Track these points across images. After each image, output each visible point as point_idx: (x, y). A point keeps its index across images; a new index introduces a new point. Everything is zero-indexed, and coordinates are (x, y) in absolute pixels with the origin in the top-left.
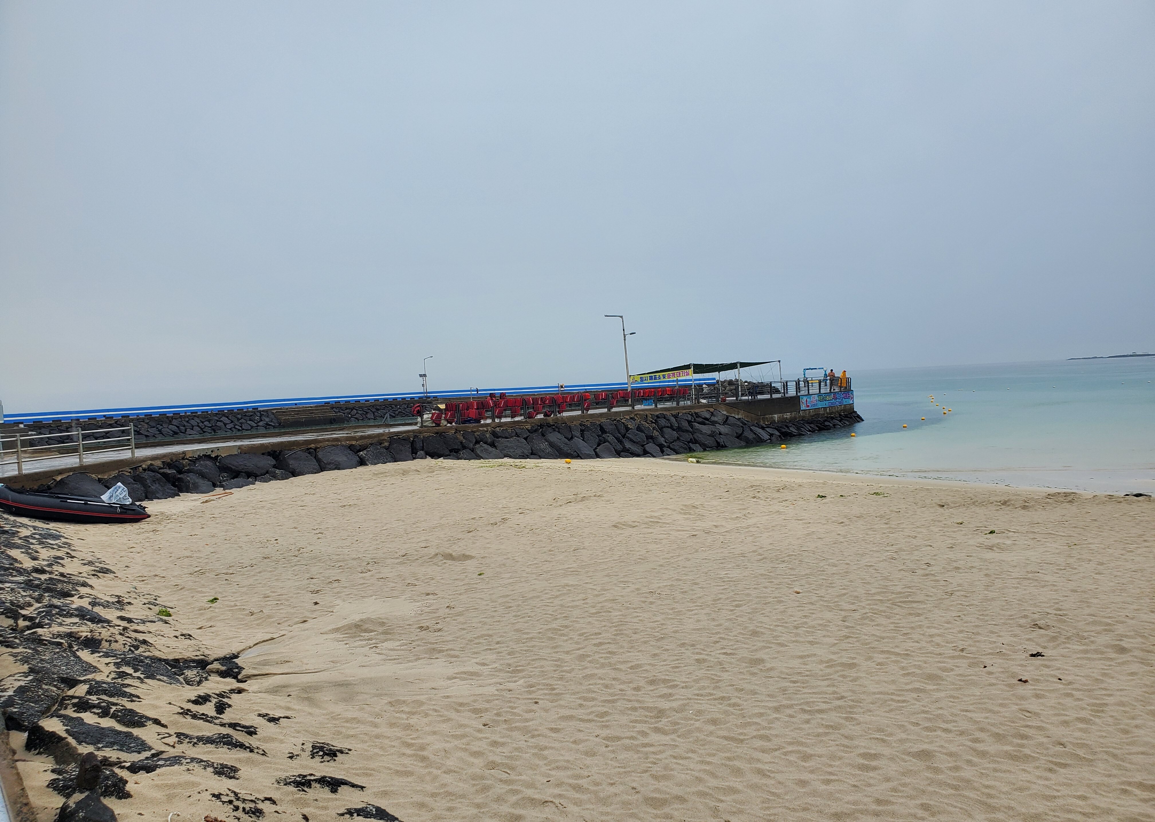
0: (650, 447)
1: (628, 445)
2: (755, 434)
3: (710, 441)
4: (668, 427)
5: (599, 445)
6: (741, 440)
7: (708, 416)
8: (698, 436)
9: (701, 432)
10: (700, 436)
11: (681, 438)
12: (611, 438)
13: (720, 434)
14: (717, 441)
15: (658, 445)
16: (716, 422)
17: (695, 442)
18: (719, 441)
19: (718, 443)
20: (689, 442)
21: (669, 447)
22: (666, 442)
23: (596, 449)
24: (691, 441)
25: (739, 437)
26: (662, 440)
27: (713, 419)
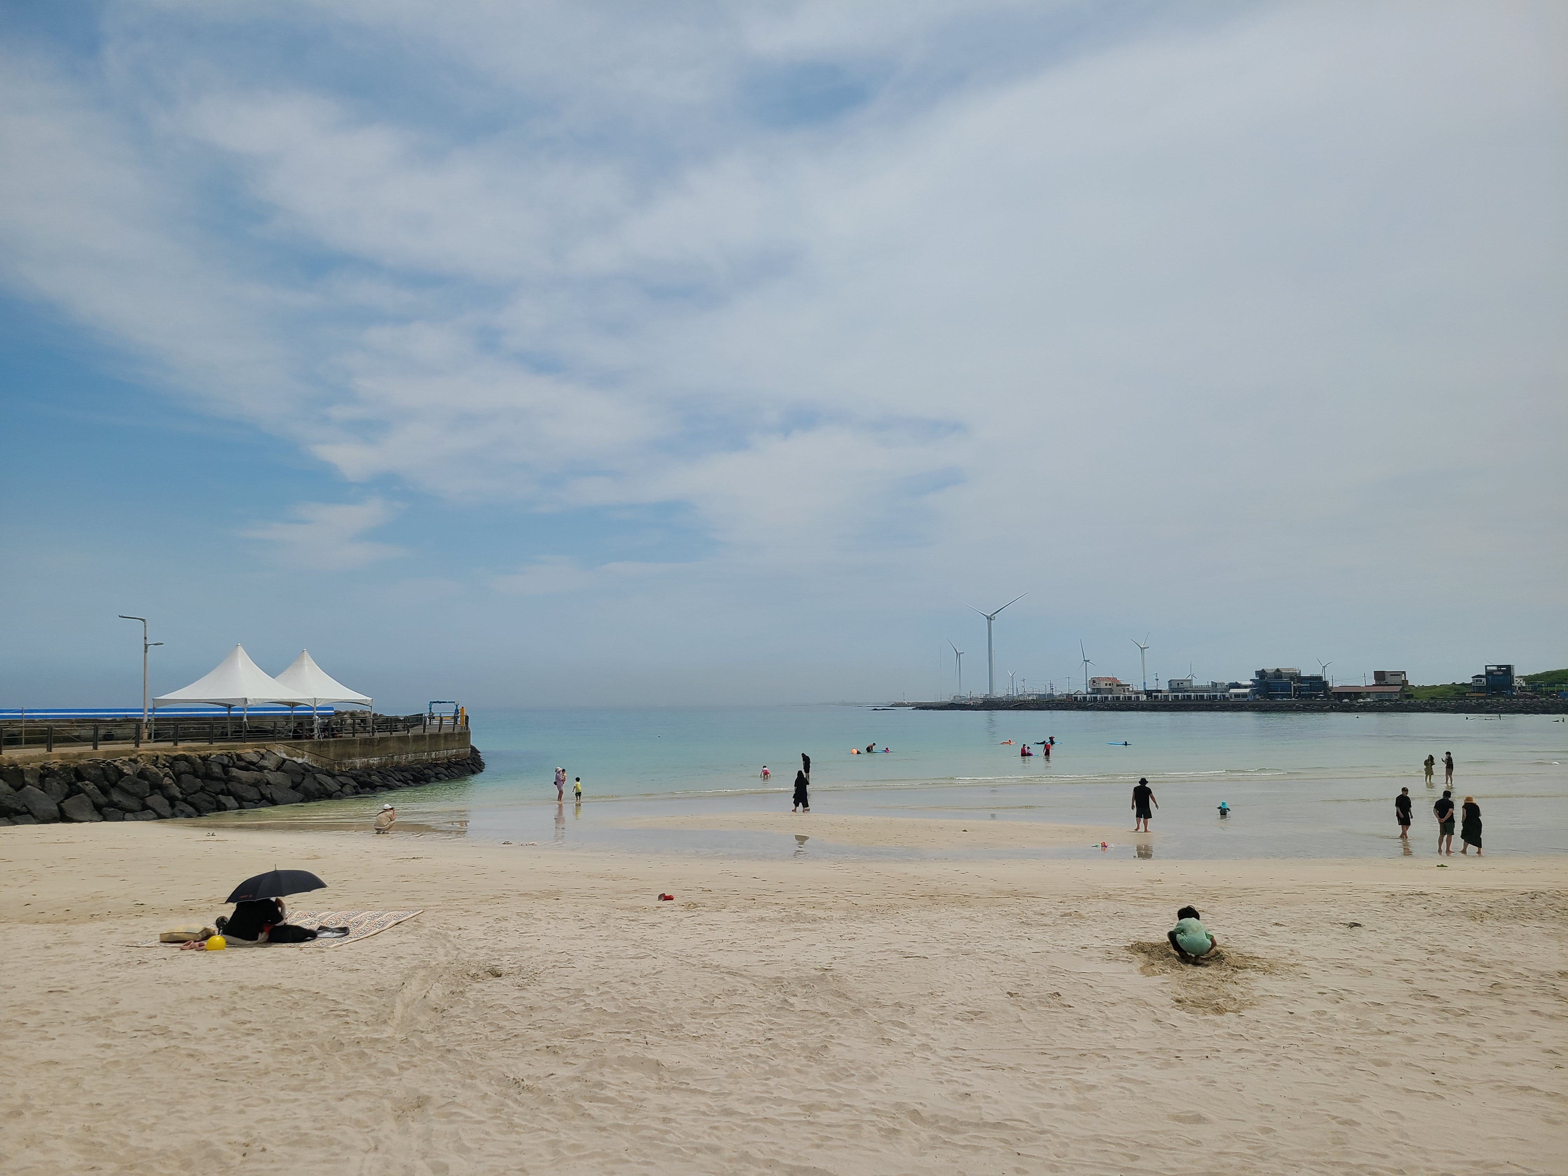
0: (156, 800)
1: (116, 797)
2: (320, 784)
3: (253, 794)
4: (189, 773)
5: (67, 797)
6: (298, 791)
7: (255, 758)
8: (233, 786)
9: (239, 780)
10: (238, 786)
11: (207, 788)
12: (90, 786)
13: (268, 783)
14: (261, 792)
15: (166, 798)
16: (265, 768)
17: (229, 793)
18: (263, 792)
19: (262, 795)
20: (217, 794)
21: (185, 801)
22: (181, 793)
23: (62, 802)
24: (222, 792)
25: (295, 787)
26: (176, 791)
27: (265, 763)
